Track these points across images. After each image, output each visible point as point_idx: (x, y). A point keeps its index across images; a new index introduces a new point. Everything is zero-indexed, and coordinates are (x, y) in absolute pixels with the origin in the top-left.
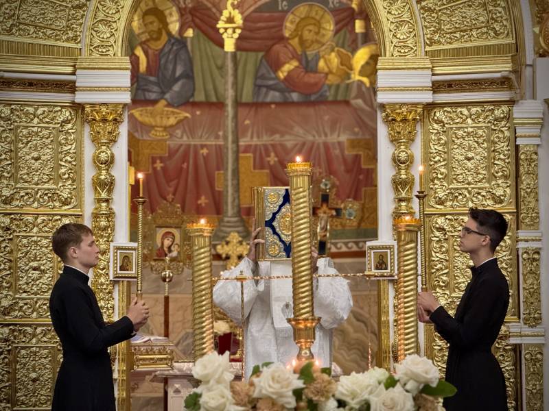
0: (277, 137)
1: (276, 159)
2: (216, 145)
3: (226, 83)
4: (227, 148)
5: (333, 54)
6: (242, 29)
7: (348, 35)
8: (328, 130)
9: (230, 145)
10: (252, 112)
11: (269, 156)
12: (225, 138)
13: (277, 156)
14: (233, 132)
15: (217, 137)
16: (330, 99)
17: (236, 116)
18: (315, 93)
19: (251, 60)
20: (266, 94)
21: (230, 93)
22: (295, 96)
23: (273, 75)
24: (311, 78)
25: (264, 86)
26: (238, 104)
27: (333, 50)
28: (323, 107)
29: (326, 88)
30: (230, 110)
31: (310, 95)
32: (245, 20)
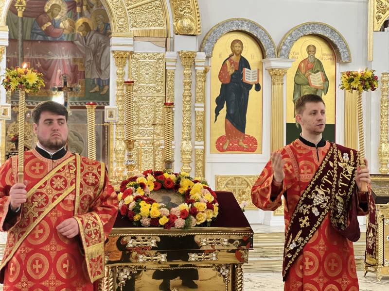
0: (41, 55)
1: (41, 65)
2: (14, 58)
3: (18, 30)
4: (18, 59)
5: (66, 21)
6: (26, 7)
7: (73, 13)
8: (64, 54)
9: (20, 58)
10: (30, 44)
11: (37, 64)
12: (18, 55)
13: (41, 64)
14: (21, 53)
15: (14, 54)
16: (65, 40)
17: (22, 45)
18: (58, 37)
19: (29, 21)
20: (36, 36)
21: (20, 35)
22: (49, 38)
23: (39, 28)
24: (57, 31)
25: (35, 33)
26: (23, 40)
27: (66, 19)
28: (62, 44)
29: (63, 35)
30: (20, 43)
31: (56, 38)
32: (27, 3)
